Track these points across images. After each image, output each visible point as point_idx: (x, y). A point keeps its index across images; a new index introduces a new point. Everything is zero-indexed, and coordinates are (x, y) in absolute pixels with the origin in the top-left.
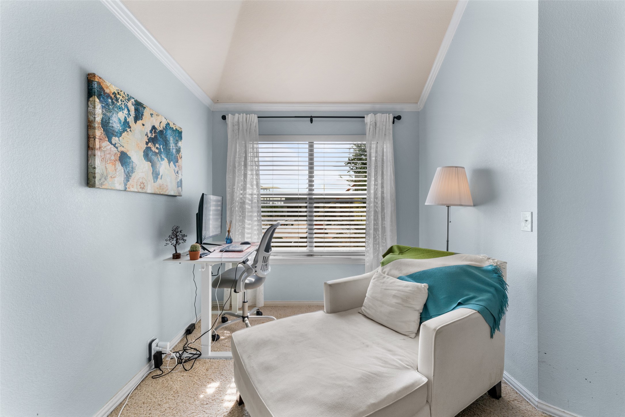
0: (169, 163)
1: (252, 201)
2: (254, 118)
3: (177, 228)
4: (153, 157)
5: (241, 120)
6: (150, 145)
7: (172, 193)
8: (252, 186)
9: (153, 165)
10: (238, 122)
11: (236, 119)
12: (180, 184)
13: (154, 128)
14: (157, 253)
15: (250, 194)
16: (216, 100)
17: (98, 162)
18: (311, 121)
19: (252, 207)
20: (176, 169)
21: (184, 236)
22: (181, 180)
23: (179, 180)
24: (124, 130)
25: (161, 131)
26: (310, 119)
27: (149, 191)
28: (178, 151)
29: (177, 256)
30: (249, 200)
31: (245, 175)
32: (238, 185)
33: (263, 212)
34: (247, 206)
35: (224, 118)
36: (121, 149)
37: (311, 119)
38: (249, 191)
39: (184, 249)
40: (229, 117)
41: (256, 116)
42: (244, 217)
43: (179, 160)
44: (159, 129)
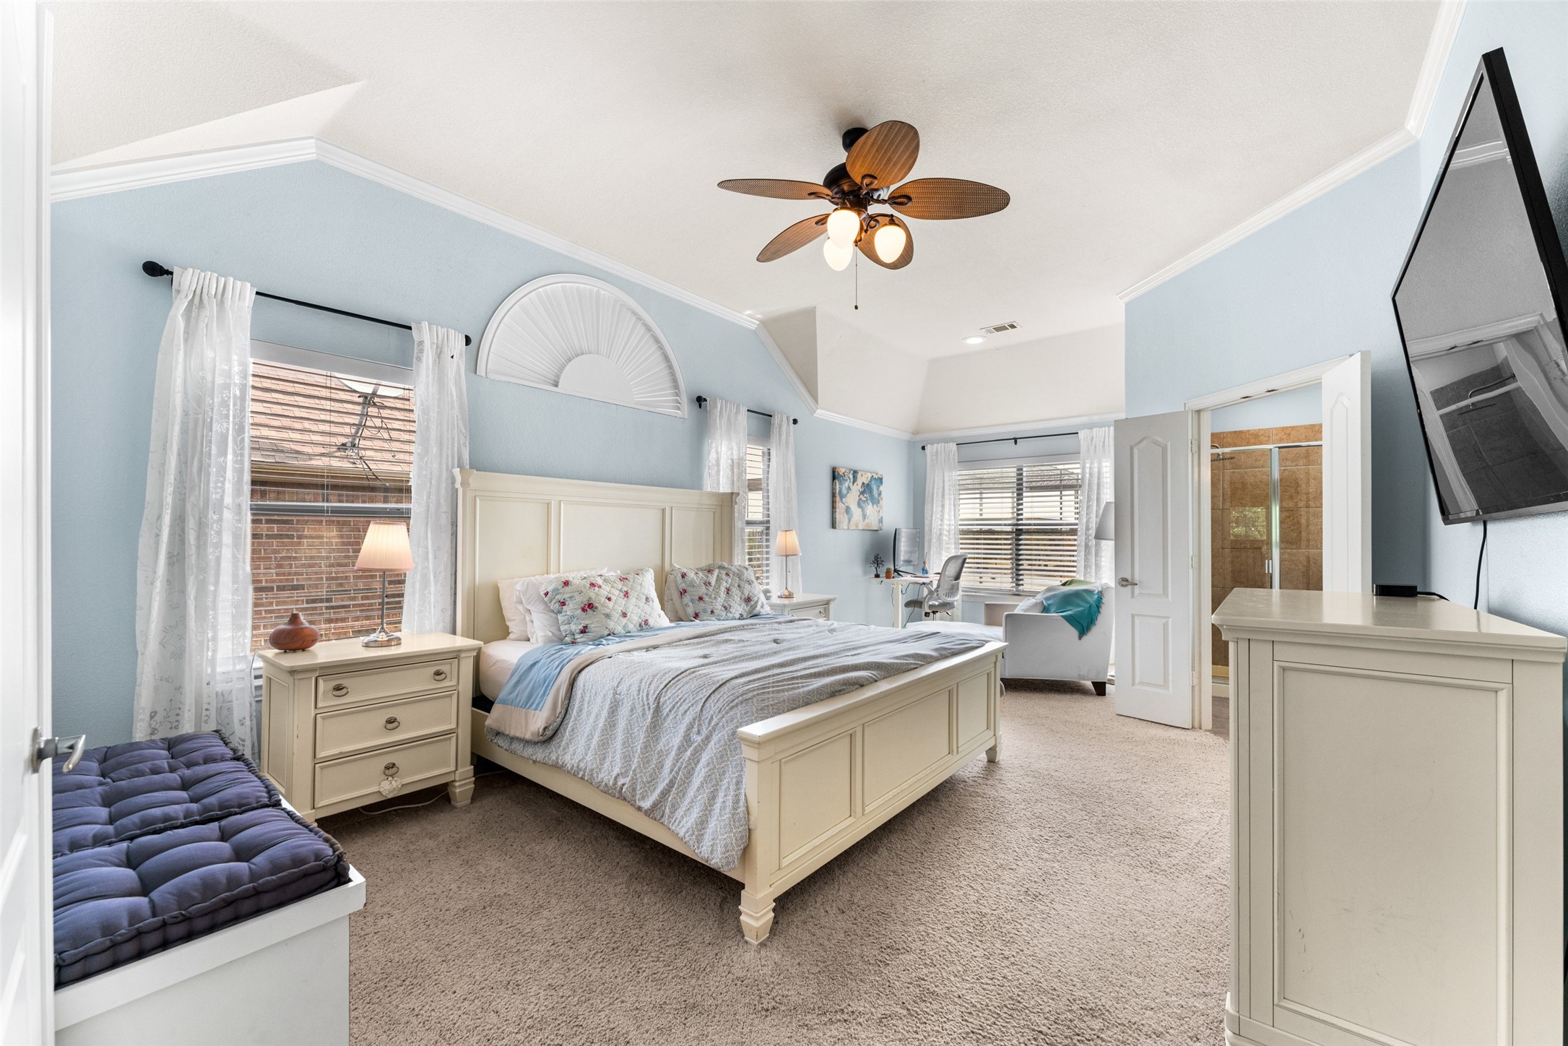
0: (873, 505)
1: (949, 531)
2: (953, 447)
3: (878, 555)
4: (863, 505)
5: (939, 450)
6: (861, 496)
7: (875, 529)
8: (950, 516)
9: (863, 511)
10: (937, 452)
11: (935, 450)
12: (881, 521)
13: (863, 483)
14: (865, 573)
15: (947, 525)
16: (916, 433)
17: (838, 515)
18: (1016, 443)
19: (949, 539)
20: (878, 509)
21: (883, 561)
22: (882, 517)
23: (880, 517)
24: (848, 492)
25: (868, 484)
26: (1013, 441)
27: (860, 528)
28: (880, 494)
29: (877, 576)
30: (947, 531)
31: (943, 506)
32: (936, 516)
33: (961, 544)
34: (945, 538)
35: (923, 448)
36: (847, 504)
37: (1016, 440)
38: (946, 522)
39: (882, 571)
40: (928, 448)
41: (955, 444)
42: (941, 549)
43: (881, 501)
44: (866, 483)
